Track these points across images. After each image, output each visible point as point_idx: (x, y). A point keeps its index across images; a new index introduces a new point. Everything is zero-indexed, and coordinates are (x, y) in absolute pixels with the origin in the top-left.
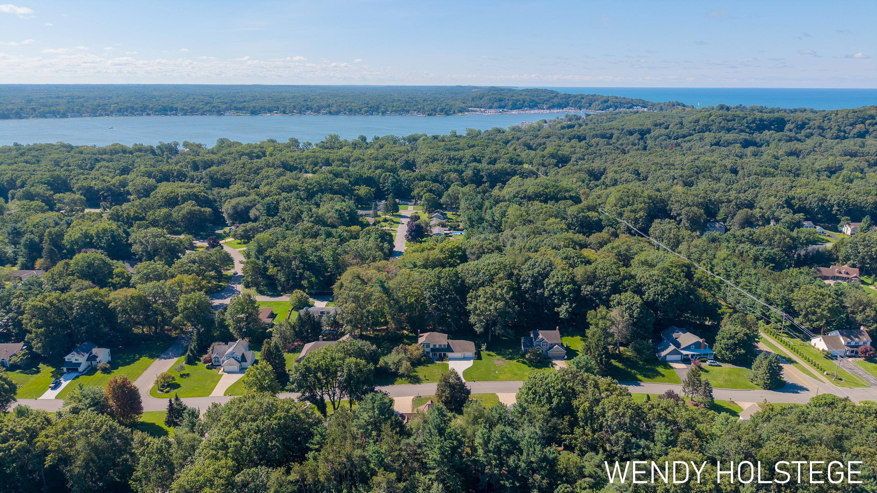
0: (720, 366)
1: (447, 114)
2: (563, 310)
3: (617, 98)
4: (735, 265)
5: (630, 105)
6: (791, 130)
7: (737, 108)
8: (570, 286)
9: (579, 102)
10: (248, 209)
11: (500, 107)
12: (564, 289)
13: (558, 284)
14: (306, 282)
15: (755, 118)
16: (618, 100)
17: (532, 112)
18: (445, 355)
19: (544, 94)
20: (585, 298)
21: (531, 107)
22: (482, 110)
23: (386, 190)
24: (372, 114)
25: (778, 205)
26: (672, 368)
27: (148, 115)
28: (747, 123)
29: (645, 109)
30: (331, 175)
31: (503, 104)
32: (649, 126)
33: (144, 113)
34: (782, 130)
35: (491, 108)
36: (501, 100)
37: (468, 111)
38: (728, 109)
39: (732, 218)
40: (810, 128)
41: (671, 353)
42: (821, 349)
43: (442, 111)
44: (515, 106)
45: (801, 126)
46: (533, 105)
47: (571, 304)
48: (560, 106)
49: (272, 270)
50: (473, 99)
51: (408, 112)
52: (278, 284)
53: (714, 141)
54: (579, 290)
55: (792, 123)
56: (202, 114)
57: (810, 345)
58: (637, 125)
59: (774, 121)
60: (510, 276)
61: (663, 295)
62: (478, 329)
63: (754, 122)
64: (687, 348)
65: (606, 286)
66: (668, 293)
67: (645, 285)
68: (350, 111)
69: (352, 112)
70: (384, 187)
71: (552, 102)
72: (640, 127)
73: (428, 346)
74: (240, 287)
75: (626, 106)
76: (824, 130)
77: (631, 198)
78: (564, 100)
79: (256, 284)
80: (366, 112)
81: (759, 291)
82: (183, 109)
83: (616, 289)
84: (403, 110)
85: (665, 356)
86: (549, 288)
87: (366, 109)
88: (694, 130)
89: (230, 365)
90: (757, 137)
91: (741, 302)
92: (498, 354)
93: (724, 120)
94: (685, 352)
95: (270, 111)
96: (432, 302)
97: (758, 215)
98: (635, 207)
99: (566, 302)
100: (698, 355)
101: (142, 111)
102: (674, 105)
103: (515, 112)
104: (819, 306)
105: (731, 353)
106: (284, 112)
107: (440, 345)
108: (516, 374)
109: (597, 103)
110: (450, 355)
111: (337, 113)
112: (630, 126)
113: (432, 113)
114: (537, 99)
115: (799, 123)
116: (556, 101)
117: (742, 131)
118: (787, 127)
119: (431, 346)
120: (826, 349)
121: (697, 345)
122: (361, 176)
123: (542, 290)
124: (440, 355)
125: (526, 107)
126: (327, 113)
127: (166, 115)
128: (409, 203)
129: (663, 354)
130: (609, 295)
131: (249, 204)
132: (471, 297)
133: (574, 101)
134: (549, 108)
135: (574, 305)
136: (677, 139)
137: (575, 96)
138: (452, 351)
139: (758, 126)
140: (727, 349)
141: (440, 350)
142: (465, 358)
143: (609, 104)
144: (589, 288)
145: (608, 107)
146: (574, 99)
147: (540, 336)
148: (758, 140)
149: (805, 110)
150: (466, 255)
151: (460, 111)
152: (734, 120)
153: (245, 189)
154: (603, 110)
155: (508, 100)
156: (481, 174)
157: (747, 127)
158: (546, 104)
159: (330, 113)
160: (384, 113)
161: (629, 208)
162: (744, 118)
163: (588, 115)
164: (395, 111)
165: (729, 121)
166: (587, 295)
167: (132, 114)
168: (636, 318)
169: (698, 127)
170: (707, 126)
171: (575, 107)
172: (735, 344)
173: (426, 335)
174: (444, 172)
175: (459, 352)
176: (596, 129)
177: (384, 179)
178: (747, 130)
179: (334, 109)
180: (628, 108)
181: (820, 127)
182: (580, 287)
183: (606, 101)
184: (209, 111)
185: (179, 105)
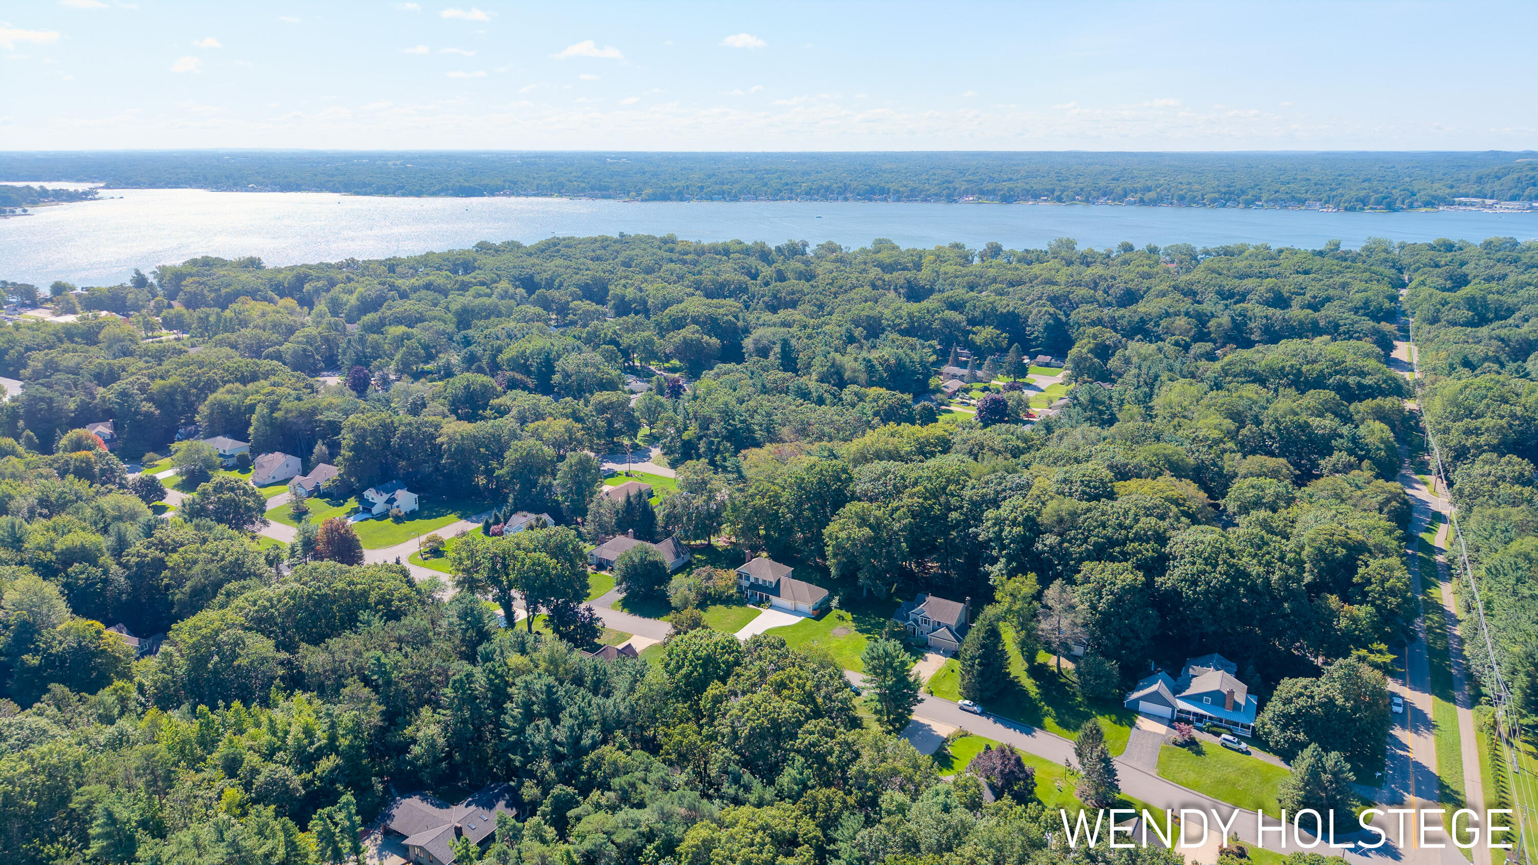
0: (1248, 753)
2: (995, 572)
8: (1018, 529)
12: (1005, 533)
18: (767, 598)
24: (1225, 206)
26: (1135, 725)
27: (846, 199)
33: (840, 197)
37: (1451, 204)
41: (1150, 698)
47: (1008, 563)
49: (687, 433)
54: (1032, 541)
56: (925, 200)
62: (833, 569)
64: (1195, 699)
65: (1085, 543)
66: (1208, 583)
68: (1182, 198)
69: (1182, 201)
70: (1032, 333)
73: (749, 578)
82: (898, 192)
83: (1105, 552)
84: (1292, 199)
85: (1137, 701)
92: (855, 619)
94: (1183, 705)
95: (1036, 196)
99: (1002, 557)
100: (1211, 718)
101: (839, 193)
106: (1059, 199)
107: (765, 581)
110: (774, 599)
111: (1155, 202)
119: (752, 580)
121: (1221, 698)
124: (761, 597)
126: (1135, 203)
127: (870, 200)
129: (1135, 695)
138: (780, 595)
141: (763, 587)
142: (795, 612)
144: (1052, 540)
147: (926, 605)
159: (1142, 202)
160: (1248, 204)
164: (1275, 201)
166: (1043, 552)
167: (825, 198)
168: (1100, 613)
173: (754, 560)
174: (1167, 315)
175: (789, 599)
177: (1036, 319)
182: (1037, 535)
184: (936, 195)
185: (893, 186)
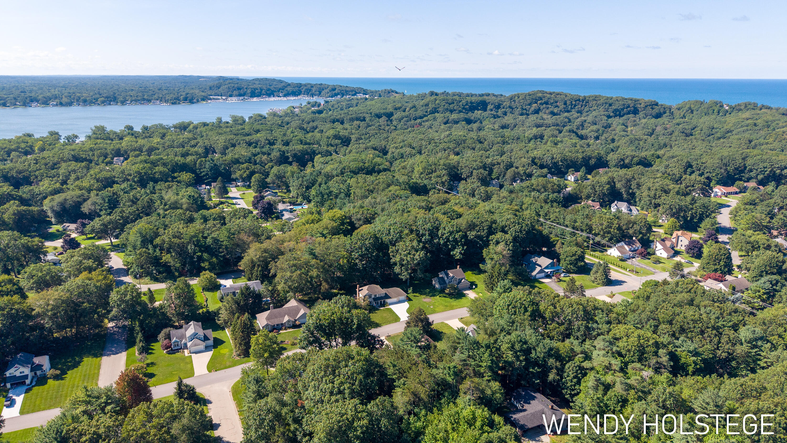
0: (570, 276)
1: (191, 102)
2: (457, 253)
3: (341, 86)
4: (542, 207)
5: (354, 92)
6: (491, 110)
7: (443, 93)
8: (460, 233)
9: (310, 90)
10: (78, 205)
11: (240, 95)
12: (457, 236)
13: (451, 233)
14: (207, 264)
15: (467, 101)
16: (344, 89)
17: (272, 99)
18: (385, 301)
19: (275, 83)
20: (471, 241)
21: (269, 95)
22: (224, 98)
23: (204, 176)
24: (110, 105)
25: (529, 164)
26: (543, 283)
28: (463, 105)
29: (367, 96)
30: (149, 165)
31: (242, 92)
32: (391, 110)
34: (485, 110)
35: (231, 96)
36: (239, 89)
37: (211, 99)
38: (437, 94)
39: (504, 176)
40: (504, 108)
41: (539, 273)
42: (616, 256)
43: (185, 99)
44: (253, 95)
45: (498, 107)
46: (270, 93)
47: (463, 247)
48: (295, 94)
49: (166, 258)
50: (211, 88)
51: (149, 101)
52: (174, 270)
53: (445, 120)
54: (465, 236)
55: (492, 104)
57: (607, 255)
58: (381, 109)
59: (479, 103)
60: (411, 231)
61: (521, 231)
62: (404, 276)
63: (467, 104)
64: (547, 268)
65: (484, 230)
67: (506, 226)
69: (86, 102)
70: (201, 172)
71: (287, 90)
72: (385, 111)
73: (370, 296)
74: (128, 279)
75: (351, 93)
76: (513, 109)
77: (433, 167)
78: (297, 88)
79: (149, 274)
80: (103, 102)
81: (566, 223)
83: (491, 232)
84: (144, 99)
85: (536, 275)
86: (444, 237)
87: (102, 99)
88: (427, 112)
89: (196, 345)
90: (472, 116)
91: (553, 232)
92: (421, 294)
93: (447, 103)
94: (546, 271)
96: (361, 261)
97: (522, 172)
98: (438, 173)
99: (458, 246)
100: (555, 271)
102: (389, 93)
103: (255, 99)
104: (611, 227)
105: (574, 266)
107: (379, 295)
108: (446, 306)
109: (326, 91)
110: (388, 301)
111: (70, 104)
112: (376, 110)
113: (175, 101)
114: (272, 88)
115: (497, 104)
116: (289, 89)
117: (460, 112)
118: (489, 107)
119: (373, 297)
120: (620, 255)
121: (552, 265)
122: (177, 164)
123: (437, 240)
124: (381, 302)
125: (264, 95)
126: (57, 105)
128: (231, 186)
129: (534, 273)
130: (488, 237)
131: (79, 200)
132: (393, 252)
133: (306, 89)
134: (285, 96)
135: (465, 247)
136: (415, 120)
137: (305, 85)
138: (390, 298)
139: (470, 107)
140: (571, 264)
141: (381, 298)
142: (400, 302)
143: (336, 91)
144: (474, 233)
145: (336, 95)
146: (305, 88)
147: (451, 275)
148: (472, 118)
149: (489, 95)
150: (353, 222)
151: (203, 100)
152: (453, 103)
153: (58, 185)
154: (332, 97)
155: (246, 88)
156: (286, 155)
157: (463, 108)
158: (282, 92)
159: (61, 104)
161: (434, 174)
162: (460, 102)
163: (327, 102)
165: (450, 104)
166: (473, 239)
168: (512, 250)
169: (429, 110)
170: (435, 108)
171: (308, 94)
172: (576, 260)
173: (365, 288)
174: (255, 155)
175: (395, 297)
176: (350, 113)
177: (201, 165)
178: (464, 111)
179: (65, 100)
180: (353, 95)
181: (510, 107)
182: (466, 233)
183: (334, 89)
